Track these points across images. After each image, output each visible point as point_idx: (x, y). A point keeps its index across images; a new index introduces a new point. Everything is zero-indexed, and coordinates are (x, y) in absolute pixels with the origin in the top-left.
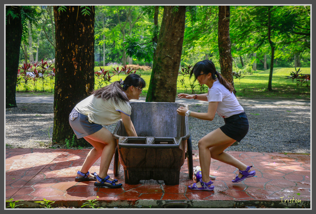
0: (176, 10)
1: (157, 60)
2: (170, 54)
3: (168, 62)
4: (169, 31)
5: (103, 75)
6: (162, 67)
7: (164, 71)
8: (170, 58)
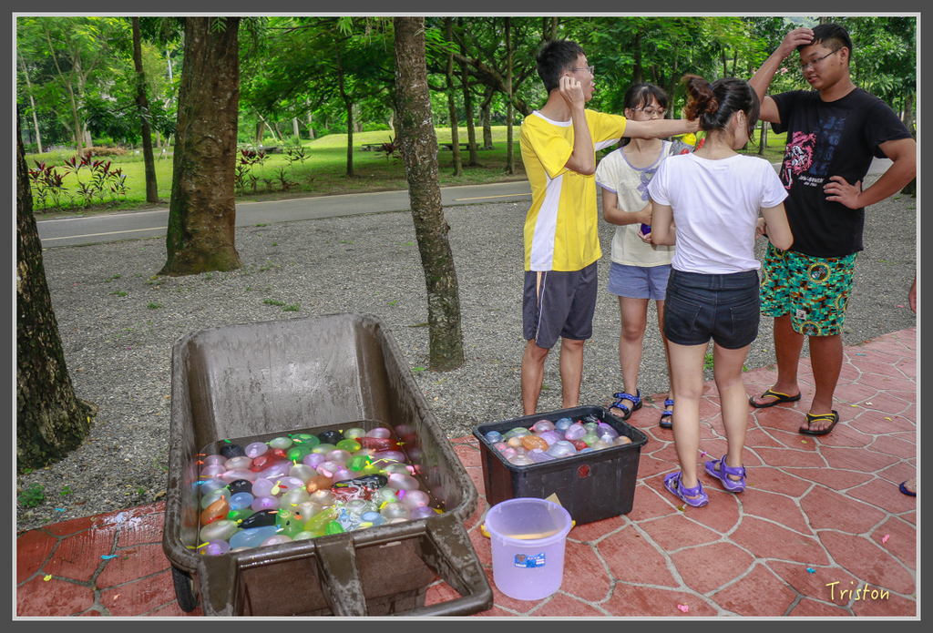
0: (221, 27)
1: (184, 147)
2: (213, 131)
3: (209, 150)
4: (205, 79)
5: (44, 177)
6: (197, 163)
7: (202, 171)
8: (215, 141)
